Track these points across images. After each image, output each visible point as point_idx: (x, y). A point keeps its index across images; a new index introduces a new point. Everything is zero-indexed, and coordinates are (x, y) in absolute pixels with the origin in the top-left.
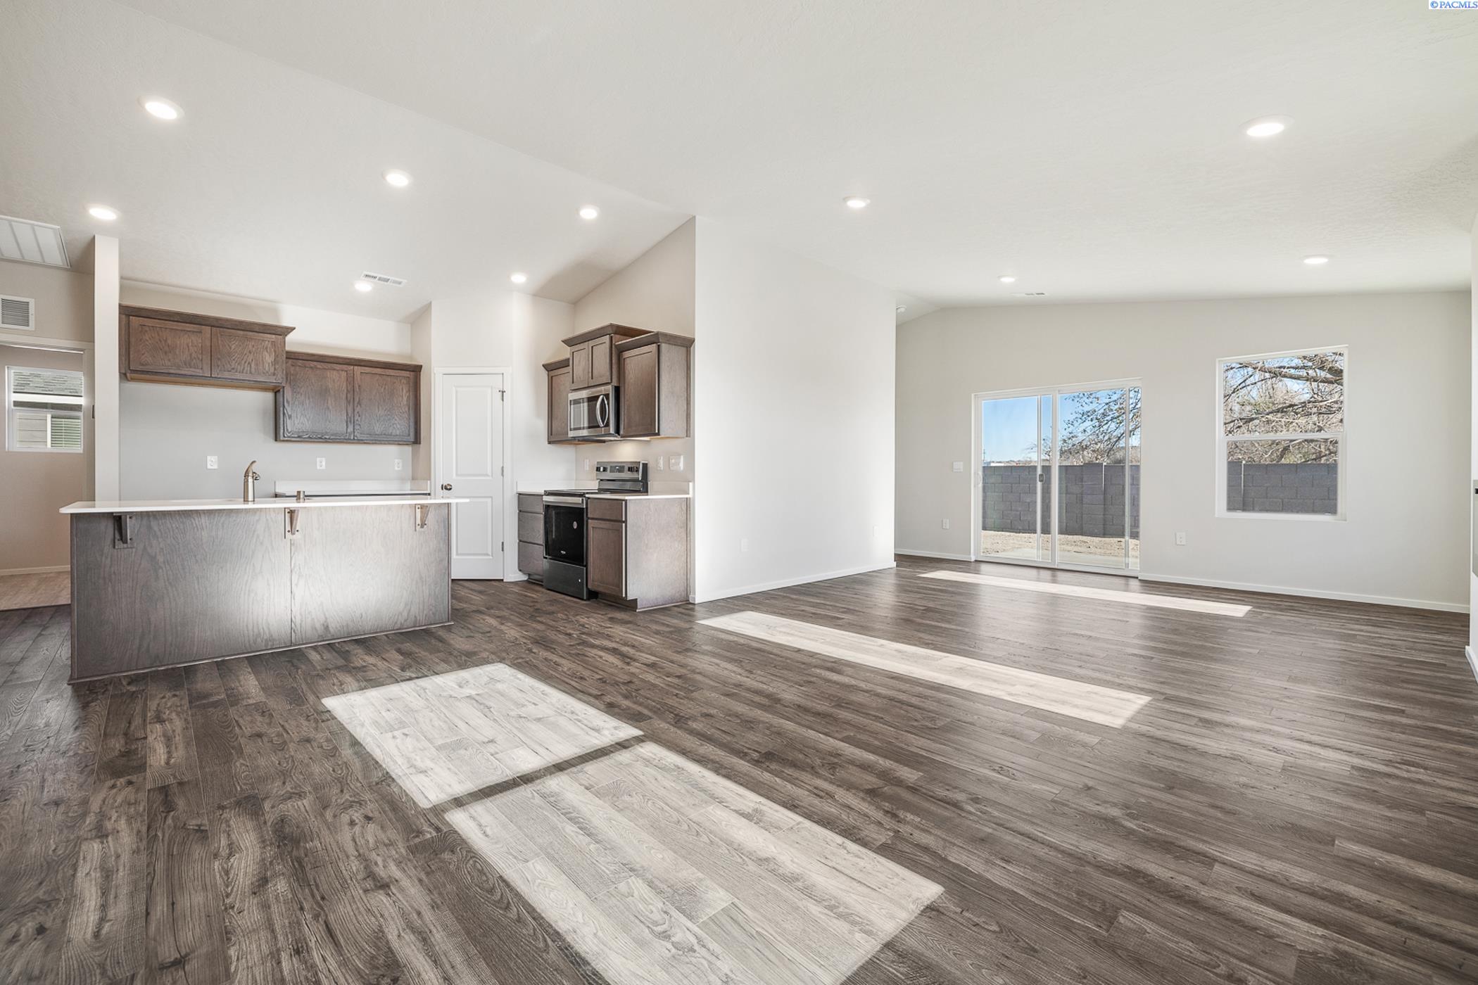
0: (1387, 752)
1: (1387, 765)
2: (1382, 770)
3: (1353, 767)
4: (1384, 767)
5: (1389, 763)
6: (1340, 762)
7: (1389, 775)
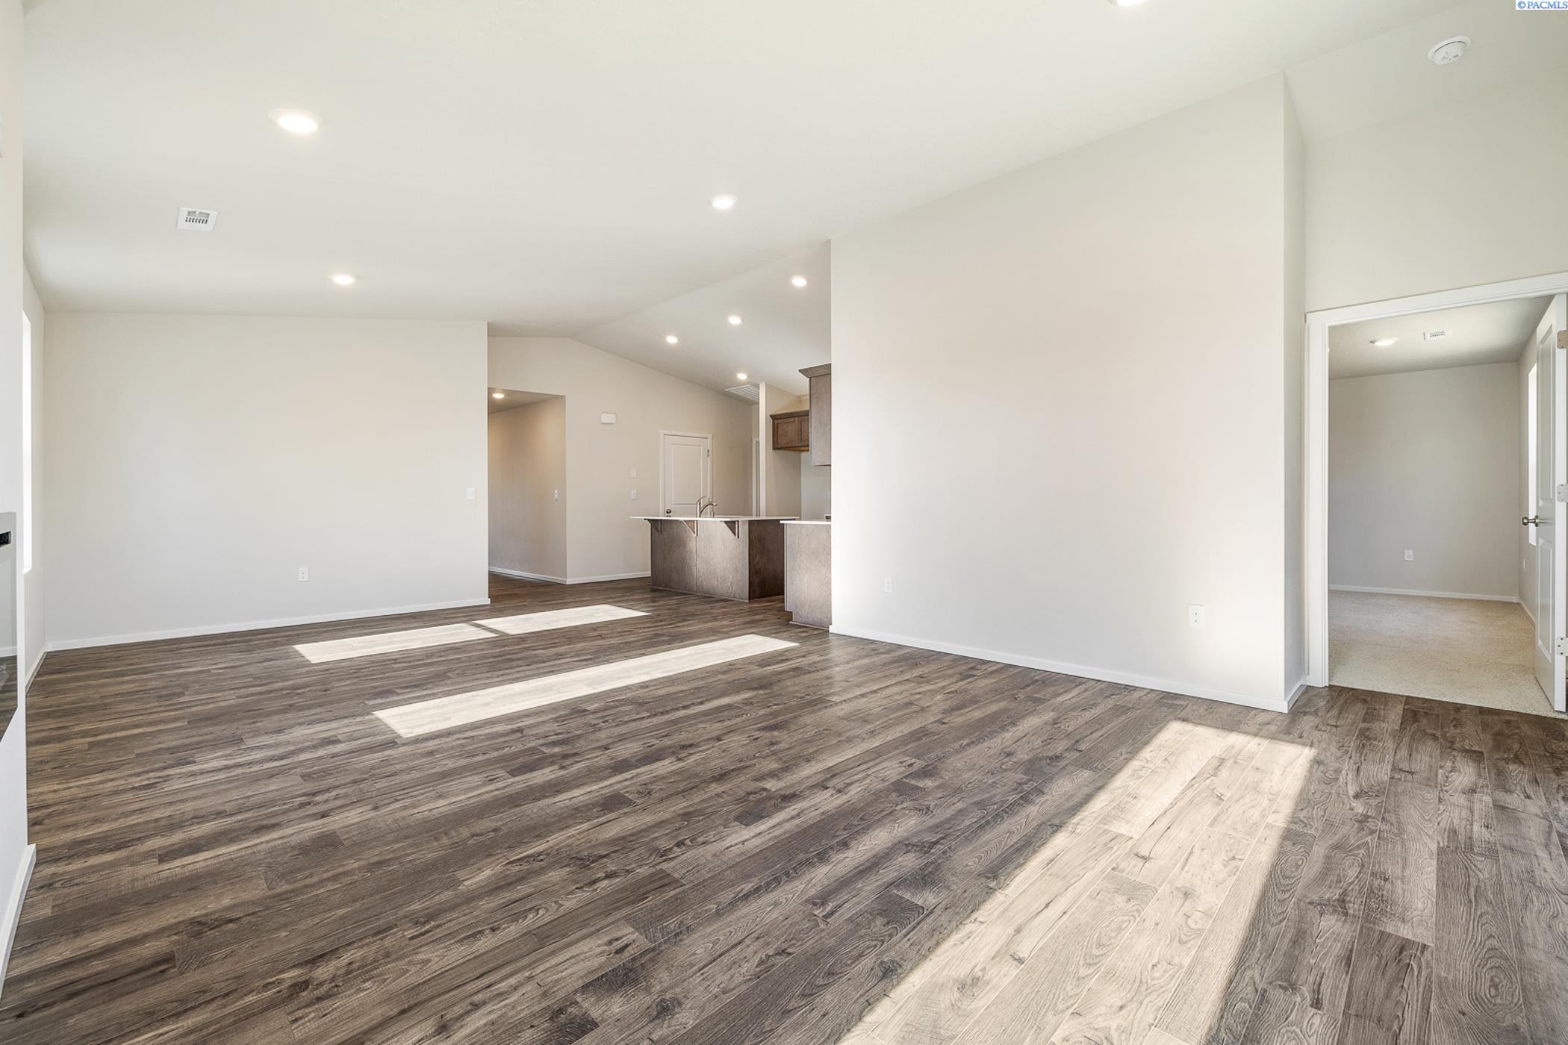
0: (170, 788)
1: (168, 776)
2: (170, 770)
3: (195, 762)
4: (170, 773)
5: (166, 779)
6: (206, 761)
7: (165, 768)
